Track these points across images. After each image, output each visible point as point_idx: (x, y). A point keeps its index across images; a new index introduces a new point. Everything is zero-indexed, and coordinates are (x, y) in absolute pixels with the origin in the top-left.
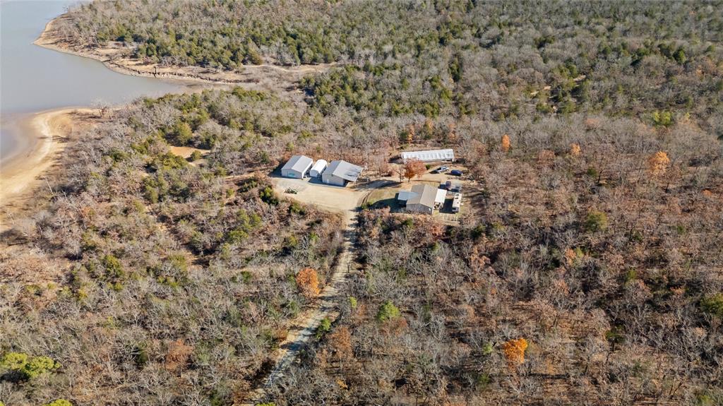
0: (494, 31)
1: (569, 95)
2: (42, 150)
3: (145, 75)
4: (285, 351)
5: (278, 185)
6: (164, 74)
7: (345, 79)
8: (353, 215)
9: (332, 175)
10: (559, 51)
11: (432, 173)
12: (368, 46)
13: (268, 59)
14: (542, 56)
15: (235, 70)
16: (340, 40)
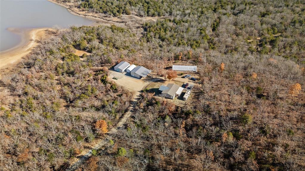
0: (242, 7)
1: (268, 44)
2: (29, 46)
3: (81, 16)
4: (78, 159)
5: (111, 75)
6: (89, 16)
7: (162, 25)
8: (138, 94)
9: (135, 73)
10: (271, 20)
11: (182, 77)
12: (179, 10)
13: (134, 12)
14: (261, 22)
15: (118, 17)
16: (168, 6)
